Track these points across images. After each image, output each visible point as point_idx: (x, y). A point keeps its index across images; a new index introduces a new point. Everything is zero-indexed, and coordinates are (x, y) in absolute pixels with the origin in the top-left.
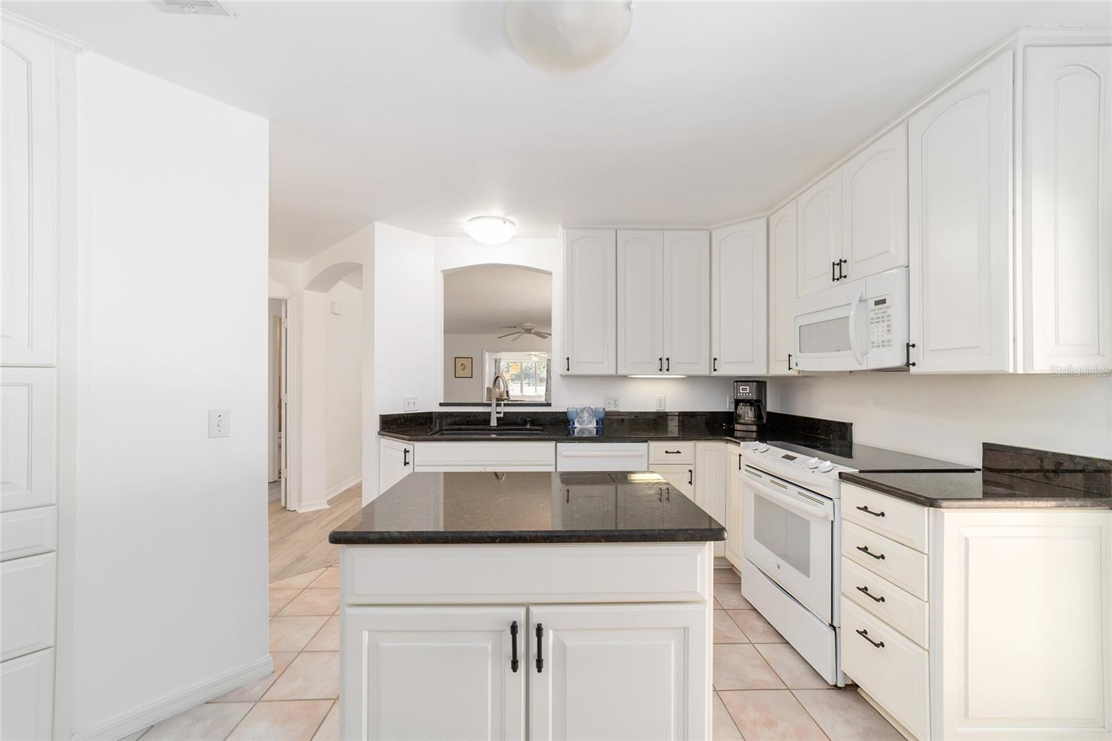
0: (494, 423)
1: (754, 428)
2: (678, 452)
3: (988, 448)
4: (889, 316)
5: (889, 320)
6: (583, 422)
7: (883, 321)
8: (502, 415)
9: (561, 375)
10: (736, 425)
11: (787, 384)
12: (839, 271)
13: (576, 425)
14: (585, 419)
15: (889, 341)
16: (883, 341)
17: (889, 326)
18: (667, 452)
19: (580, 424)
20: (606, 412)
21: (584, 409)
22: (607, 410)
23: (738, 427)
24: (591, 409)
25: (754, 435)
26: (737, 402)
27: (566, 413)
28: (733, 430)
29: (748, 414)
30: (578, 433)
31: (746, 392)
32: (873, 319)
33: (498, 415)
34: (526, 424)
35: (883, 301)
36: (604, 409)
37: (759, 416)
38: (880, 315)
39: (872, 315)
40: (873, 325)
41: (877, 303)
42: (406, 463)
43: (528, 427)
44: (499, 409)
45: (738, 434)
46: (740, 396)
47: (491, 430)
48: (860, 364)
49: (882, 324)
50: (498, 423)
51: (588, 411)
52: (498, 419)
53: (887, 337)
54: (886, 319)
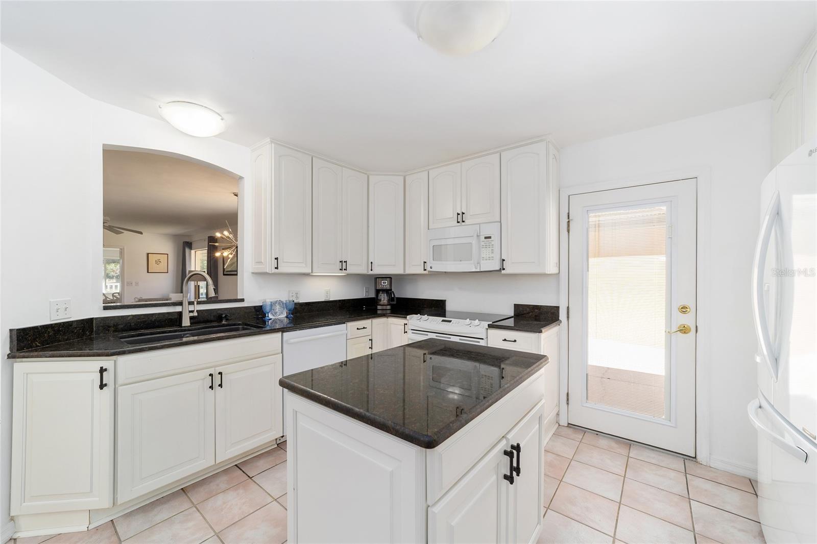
0: (186, 322)
1: (389, 307)
2: (364, 328)
3: (517, 307)
4: (493, 245)
5: (493, 247)
6: (276, 313)
7: (489, 247)
8: (195, 314)
9: (253, 273)
10: (378, 306)
11: (402, 278)
12: (461, 218)
13: (270, 316)
14: (277, 310)
15: (493, 257)
16: (489, 257)
17: (492, 250)
18: (358, 329)
19: (274, 316)
20: (295, 304)
21: (276, 302)
22: (296, 301)
23: (379, 307)
24: (282, 302)
25: (389, 312)
26: (378, 292)
27: (262, 306)
28: (377, 309)
29: (384, 298)
30: (272, 323)
31: (385, 284)
32: (483, 246)
33: (191, 314)
34: (222, 321)
35: (490, 237)
36: (293, 301)
37: (391, 299)
38: (488, 244)
39: (483, 243)
40: (483, 249)
41: (486, 238)
42: (102, 386)
43: (224, 322)
44: (191, 308)
45: (379, 312)
46: (379, 287)
47: (185, 330)
48: (476, 268)
49: (489, 249)
50: (191, 323)
51: (279, 304)
52: (191, 318)
53: (492, 255)
54: (491, 246)
